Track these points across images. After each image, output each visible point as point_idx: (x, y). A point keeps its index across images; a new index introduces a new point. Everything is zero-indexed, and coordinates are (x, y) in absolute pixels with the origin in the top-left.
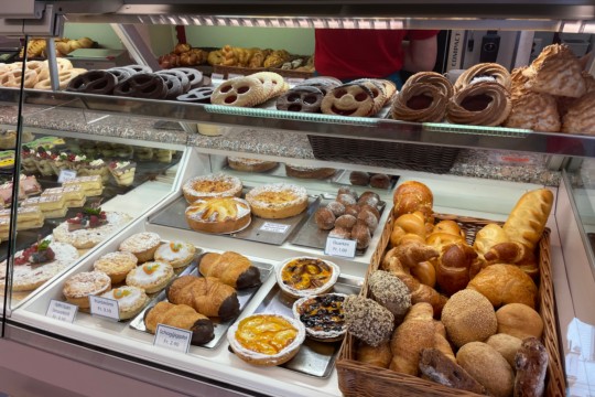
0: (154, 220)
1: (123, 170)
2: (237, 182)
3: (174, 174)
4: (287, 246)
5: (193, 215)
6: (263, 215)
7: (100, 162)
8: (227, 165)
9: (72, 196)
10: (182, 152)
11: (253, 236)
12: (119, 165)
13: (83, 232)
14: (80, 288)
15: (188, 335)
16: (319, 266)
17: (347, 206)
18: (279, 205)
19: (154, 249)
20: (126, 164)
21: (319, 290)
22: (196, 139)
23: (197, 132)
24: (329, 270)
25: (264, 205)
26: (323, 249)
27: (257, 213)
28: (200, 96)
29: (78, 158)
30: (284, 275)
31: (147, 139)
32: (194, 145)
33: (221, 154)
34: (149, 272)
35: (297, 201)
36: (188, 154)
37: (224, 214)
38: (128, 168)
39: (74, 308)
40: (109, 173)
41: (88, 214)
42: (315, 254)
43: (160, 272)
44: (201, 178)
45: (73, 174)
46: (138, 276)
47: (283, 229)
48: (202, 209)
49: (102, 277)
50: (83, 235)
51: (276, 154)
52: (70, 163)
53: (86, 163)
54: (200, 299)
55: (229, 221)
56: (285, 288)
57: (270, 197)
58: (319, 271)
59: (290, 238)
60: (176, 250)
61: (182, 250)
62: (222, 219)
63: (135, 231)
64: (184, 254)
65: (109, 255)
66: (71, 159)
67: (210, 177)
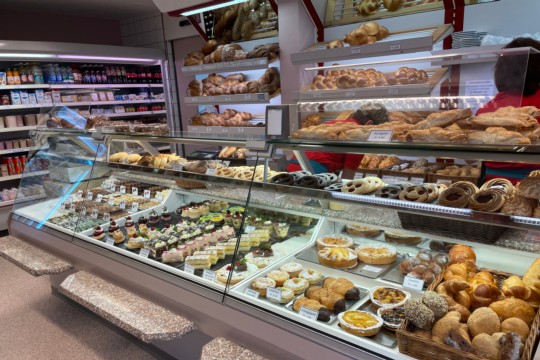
0: (299, 257)
1: (282, 228)
2: (351, 240)
3: (311, 234)
4: (379, 280)
5: (323, 255)
6: (366, 261)
7: (269, 222)
8: (345, 230)
9: (254, 240)
10: (318, 220)
11: (358, 272)
12: (280, 224)
13: (260, 258)
14: (261, 284)
15: (317, 313)
16: (398, 293)
17: (423, 261)
18: (376, 255)
19: (299, 272)
20: (284, 224)
21: (395, 305)
22: (328, 212)
23: (329, 208)
24: (404, 296)
25: (366, 254)
26: (401, 284)
27: (361, 259)
28: (336, 188)
29: (257, 219)
30: (375, 294)
31: (299, 210)
32: (326, 215)
33: (342, 222)
34: (296, 282)
35: (389, 255)
36: (322, 220)
37: (341, 256)
38: (285, 227)
39: (258, 294)
40: (274, 229)
41: (264, 250)
42: (397, 286)
43: (302, 284)
44: (328, 236)
45: (254, 228)
46: (290, 283)
47: (378, 270)
48: (328, 252)
49: (271, 281)
50: (261, 260)
51: (377, 224)
52: (252, 222)
53: (262, 223)
54: (324, 299)
55: (343, 261)
56: (374, 301)
57: (371, 251)
58: (398, 295)
59: (381, 275)
60: (311, 273)
61: (314, 274)
62: (339, 259)
63: (288, 261)
64: (315, 277)
65: (275, 271)
66: (253, 219)
67: (333, 236)
